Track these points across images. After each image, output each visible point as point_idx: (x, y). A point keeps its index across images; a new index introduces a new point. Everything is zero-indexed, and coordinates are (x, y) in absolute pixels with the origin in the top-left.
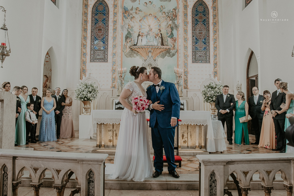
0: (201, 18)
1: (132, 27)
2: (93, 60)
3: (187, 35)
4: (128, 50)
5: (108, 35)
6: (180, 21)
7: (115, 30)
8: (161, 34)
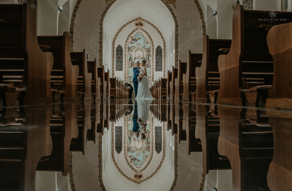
0: (159, 53)
1: (132, 55)
2: (117, 70)
3: (153, 60)
4: (130, 65)
5: (122, 60)
6: (151, 53)
7: (125, 58)
8: (144, 58)
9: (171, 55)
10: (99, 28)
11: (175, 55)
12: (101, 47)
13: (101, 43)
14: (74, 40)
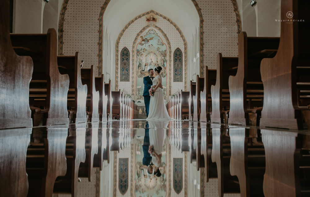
0: (178, 58)
1: (141, 60)
2: (121, 80)
3: (171, 67)
4: (140, 73)
5: (129, 67)
6: (167, 58)
7: (133, 64)
8: (158, 64)
9: (195, 60)
10: (98, 24)
11: (200, 59)
12: (100, 50)
13: (100, 44)
14: (64, 41)
